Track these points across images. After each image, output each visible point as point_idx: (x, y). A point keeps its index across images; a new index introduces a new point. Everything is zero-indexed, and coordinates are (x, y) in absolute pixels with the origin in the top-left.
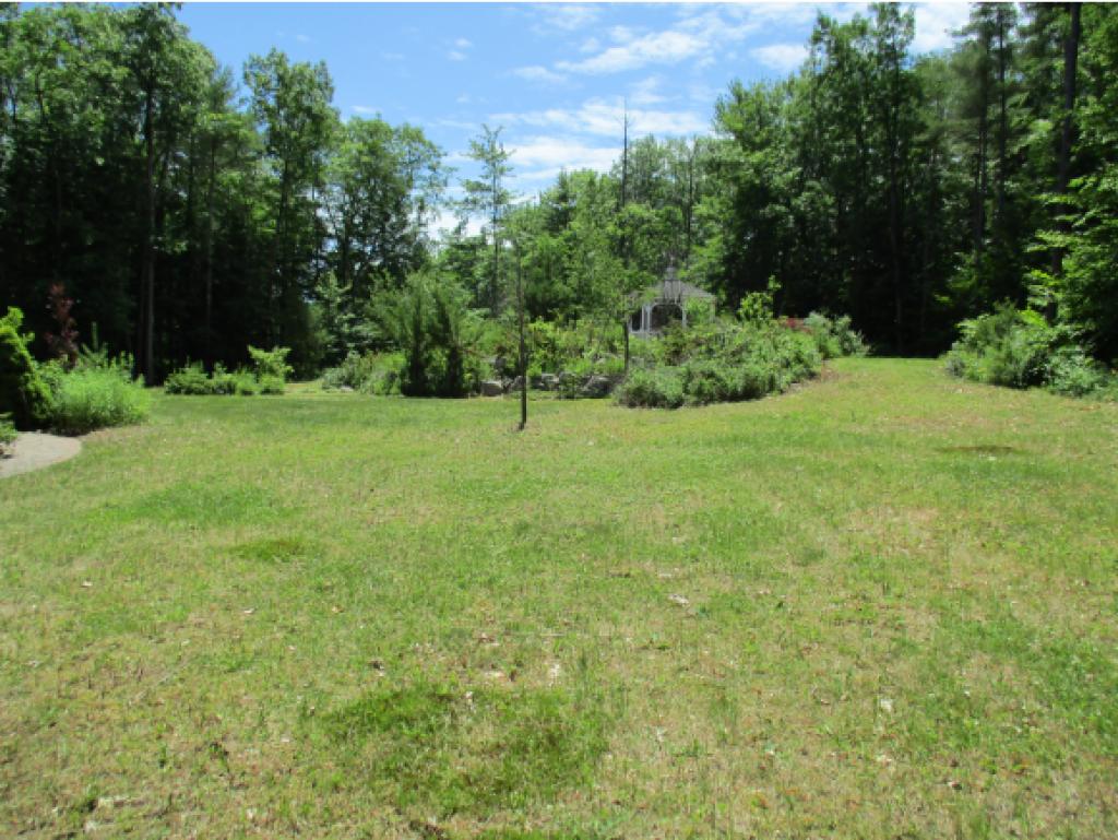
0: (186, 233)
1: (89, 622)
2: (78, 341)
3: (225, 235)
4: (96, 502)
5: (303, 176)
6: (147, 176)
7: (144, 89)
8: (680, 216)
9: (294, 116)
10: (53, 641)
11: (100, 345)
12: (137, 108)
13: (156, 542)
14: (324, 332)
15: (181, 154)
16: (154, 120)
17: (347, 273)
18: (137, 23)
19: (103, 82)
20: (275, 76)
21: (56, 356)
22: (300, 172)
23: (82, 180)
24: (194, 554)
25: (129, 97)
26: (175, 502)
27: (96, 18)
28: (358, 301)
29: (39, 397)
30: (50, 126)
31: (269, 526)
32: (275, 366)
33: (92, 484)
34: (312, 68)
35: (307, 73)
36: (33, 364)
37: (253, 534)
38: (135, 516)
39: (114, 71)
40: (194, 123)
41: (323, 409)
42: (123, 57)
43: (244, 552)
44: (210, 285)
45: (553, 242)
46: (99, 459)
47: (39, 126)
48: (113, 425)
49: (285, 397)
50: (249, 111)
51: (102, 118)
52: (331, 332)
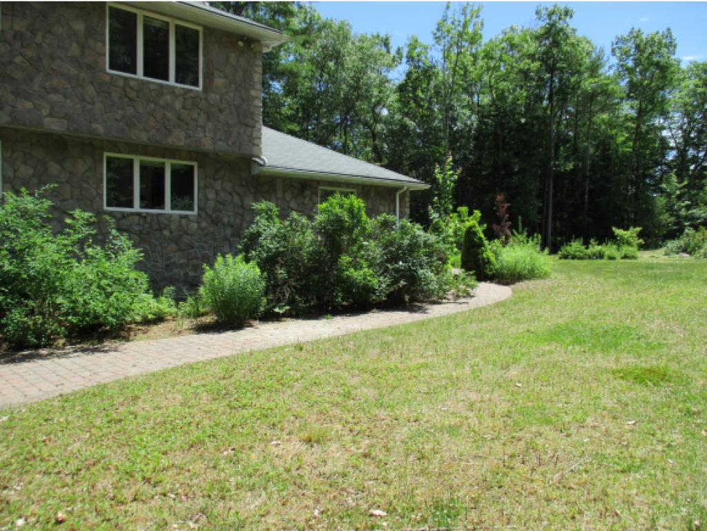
0: (573, 158)
1: (521, 413)
2: (511, 228)
3: (597, 156)
4: (522, 328)
5: (652, 110)
6: (550, 125)
7: (549, 73)
9: (646, 70)
10: (499, 423)
11: (523, 229)
12: (544, 86)
13: (560, 359)
14: (667, 215)
15: (570, 108)
16: (554, 91)
17: (684, 173)
18: (546, 33)
19: (525, 74)
20: (634, 46)
21: (498, 237)
22: (650, 107)
23: (512, 133)
24: (587, 370)
25: (541, 79)
26: (572, 332)
27: (523, 36)
28: (694, 192)
29: (489, 262)
30: (497, 106)
31: (640, 356)
32: (631, 239)
33: (519, 316)
34: (661, 33)
35: (656, 39)
36: (486, 242)
37: (628, 361)
38: (546, 340)
39: (532, 65)
40: (579, 88)
41: (670, 270)
42: (537, 56)
43: (624, 374)
44: (587, 188)
46: (522, 300)
47: (491, 106)
48: (529, 279)
49: (639, 260)
50: (614, 73)
51: (525, 94)
52: (672, 215)
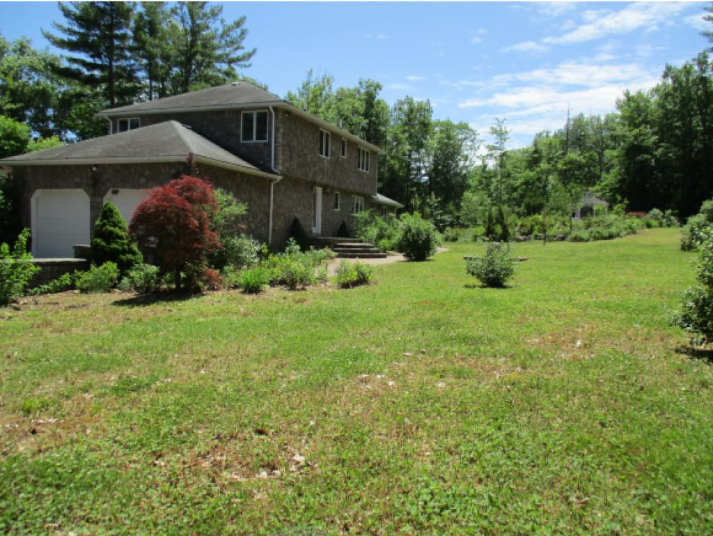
8: (597, 157)
20: (408, 107)
34: (424, 103)
35: (422, 105)
45: (532, 174)
